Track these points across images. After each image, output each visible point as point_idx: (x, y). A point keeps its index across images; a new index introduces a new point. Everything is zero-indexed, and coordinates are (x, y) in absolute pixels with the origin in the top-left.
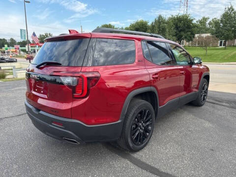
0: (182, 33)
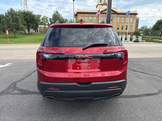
0: (30, 24)
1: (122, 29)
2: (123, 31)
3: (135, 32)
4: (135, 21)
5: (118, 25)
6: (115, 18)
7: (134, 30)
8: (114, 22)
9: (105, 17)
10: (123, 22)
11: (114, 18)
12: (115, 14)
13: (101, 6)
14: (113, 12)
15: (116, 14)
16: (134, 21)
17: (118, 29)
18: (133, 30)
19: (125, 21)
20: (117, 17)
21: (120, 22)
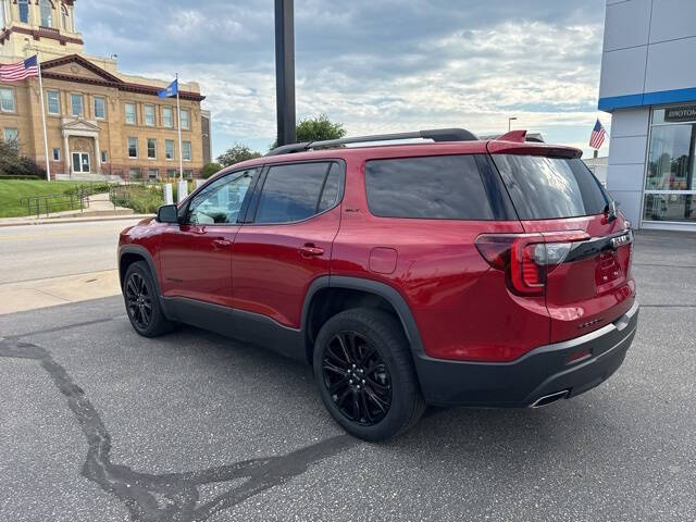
1: (151, 154)
2: (155, 162)
3: (205, 167)
4: (197, 125)
5: (130, 138)
6: (112, 103)
7: (201, 160)
8: (111, 121)
9: (62, 94)
10: (148, 122)
11: (110, 106)
12: (109, 85)
13: (30, 37)
14: (102, 79)
15: (114, 86)
16: (194, 124)
17: (133, 153)
18: (196, 159)
19: (157, 119)
20: (123, 101)
21: (140, 124)
